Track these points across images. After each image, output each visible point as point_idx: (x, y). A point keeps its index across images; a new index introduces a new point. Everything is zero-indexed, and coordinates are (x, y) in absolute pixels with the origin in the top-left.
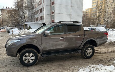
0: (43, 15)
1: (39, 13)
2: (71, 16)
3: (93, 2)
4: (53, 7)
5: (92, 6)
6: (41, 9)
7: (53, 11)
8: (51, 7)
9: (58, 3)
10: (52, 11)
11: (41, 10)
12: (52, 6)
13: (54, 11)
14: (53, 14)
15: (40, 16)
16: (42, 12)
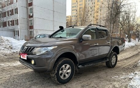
0: (17, 19)
1: (8, 16)
2: (54, 23)
3: (73, 9)
4: (31, 9)
5: (72, 13)
6: (13, 10)
7: (31, 15)
8: (27, 9)
9: (37, 5)
10: (29, 14)
11: (13, 12)
12: (29, 8)
13: (33, 14)
14: (31, 19)
15: (11, 19)
16: (14, 14)
